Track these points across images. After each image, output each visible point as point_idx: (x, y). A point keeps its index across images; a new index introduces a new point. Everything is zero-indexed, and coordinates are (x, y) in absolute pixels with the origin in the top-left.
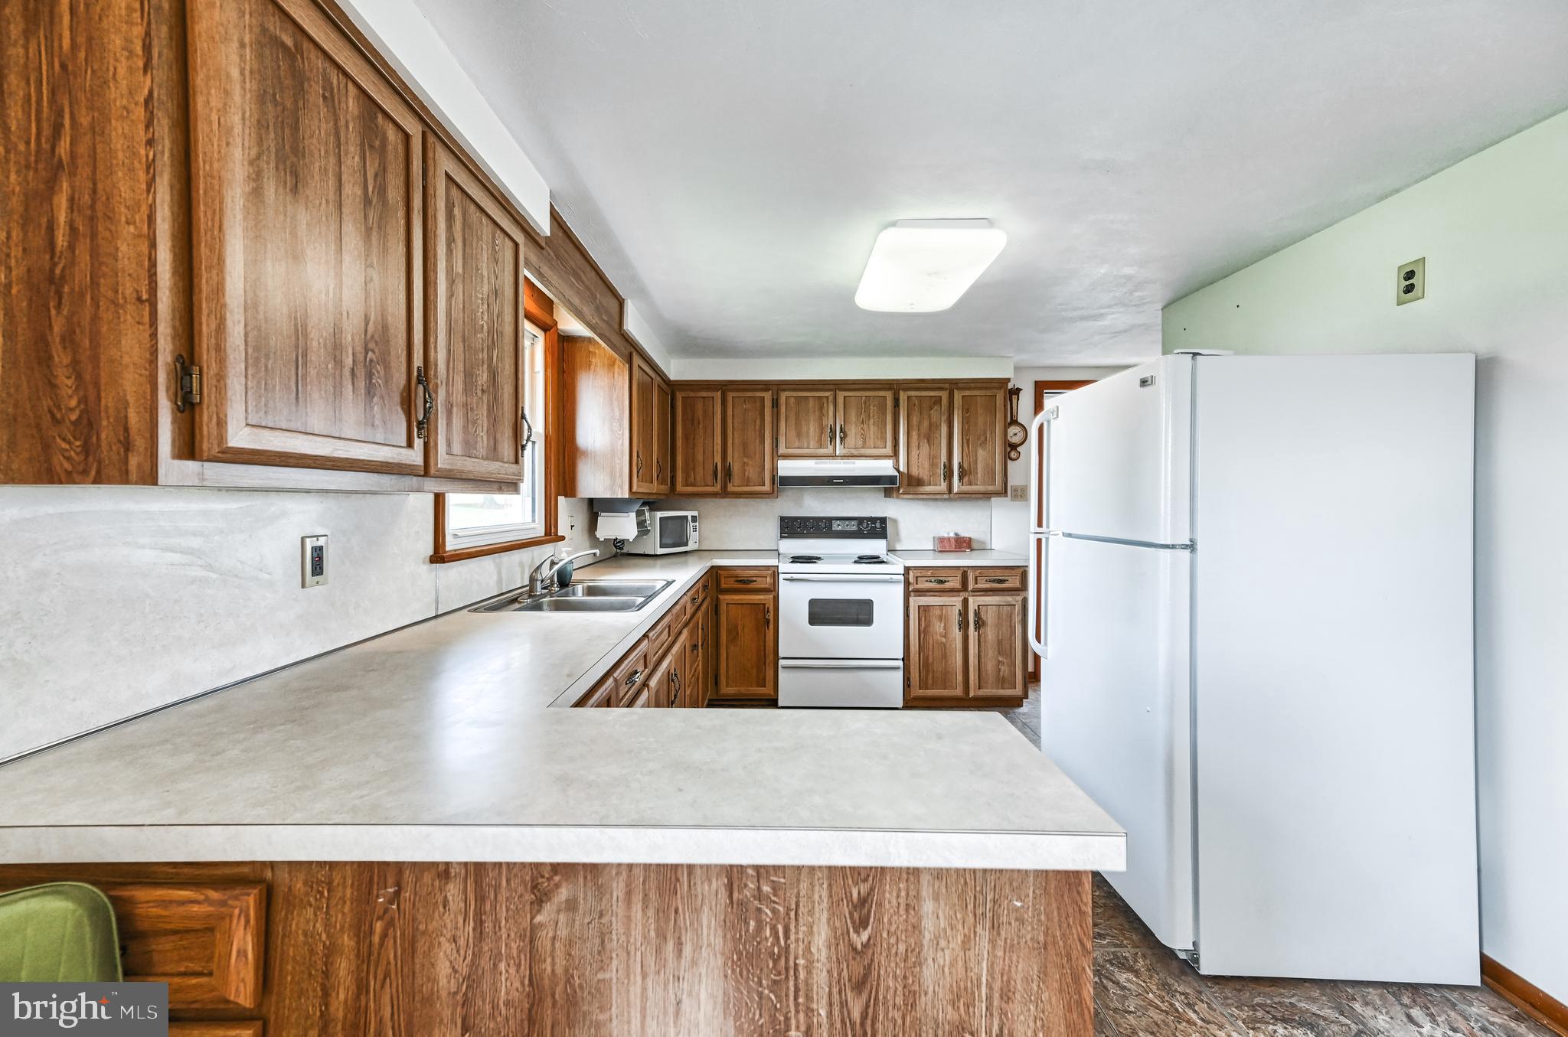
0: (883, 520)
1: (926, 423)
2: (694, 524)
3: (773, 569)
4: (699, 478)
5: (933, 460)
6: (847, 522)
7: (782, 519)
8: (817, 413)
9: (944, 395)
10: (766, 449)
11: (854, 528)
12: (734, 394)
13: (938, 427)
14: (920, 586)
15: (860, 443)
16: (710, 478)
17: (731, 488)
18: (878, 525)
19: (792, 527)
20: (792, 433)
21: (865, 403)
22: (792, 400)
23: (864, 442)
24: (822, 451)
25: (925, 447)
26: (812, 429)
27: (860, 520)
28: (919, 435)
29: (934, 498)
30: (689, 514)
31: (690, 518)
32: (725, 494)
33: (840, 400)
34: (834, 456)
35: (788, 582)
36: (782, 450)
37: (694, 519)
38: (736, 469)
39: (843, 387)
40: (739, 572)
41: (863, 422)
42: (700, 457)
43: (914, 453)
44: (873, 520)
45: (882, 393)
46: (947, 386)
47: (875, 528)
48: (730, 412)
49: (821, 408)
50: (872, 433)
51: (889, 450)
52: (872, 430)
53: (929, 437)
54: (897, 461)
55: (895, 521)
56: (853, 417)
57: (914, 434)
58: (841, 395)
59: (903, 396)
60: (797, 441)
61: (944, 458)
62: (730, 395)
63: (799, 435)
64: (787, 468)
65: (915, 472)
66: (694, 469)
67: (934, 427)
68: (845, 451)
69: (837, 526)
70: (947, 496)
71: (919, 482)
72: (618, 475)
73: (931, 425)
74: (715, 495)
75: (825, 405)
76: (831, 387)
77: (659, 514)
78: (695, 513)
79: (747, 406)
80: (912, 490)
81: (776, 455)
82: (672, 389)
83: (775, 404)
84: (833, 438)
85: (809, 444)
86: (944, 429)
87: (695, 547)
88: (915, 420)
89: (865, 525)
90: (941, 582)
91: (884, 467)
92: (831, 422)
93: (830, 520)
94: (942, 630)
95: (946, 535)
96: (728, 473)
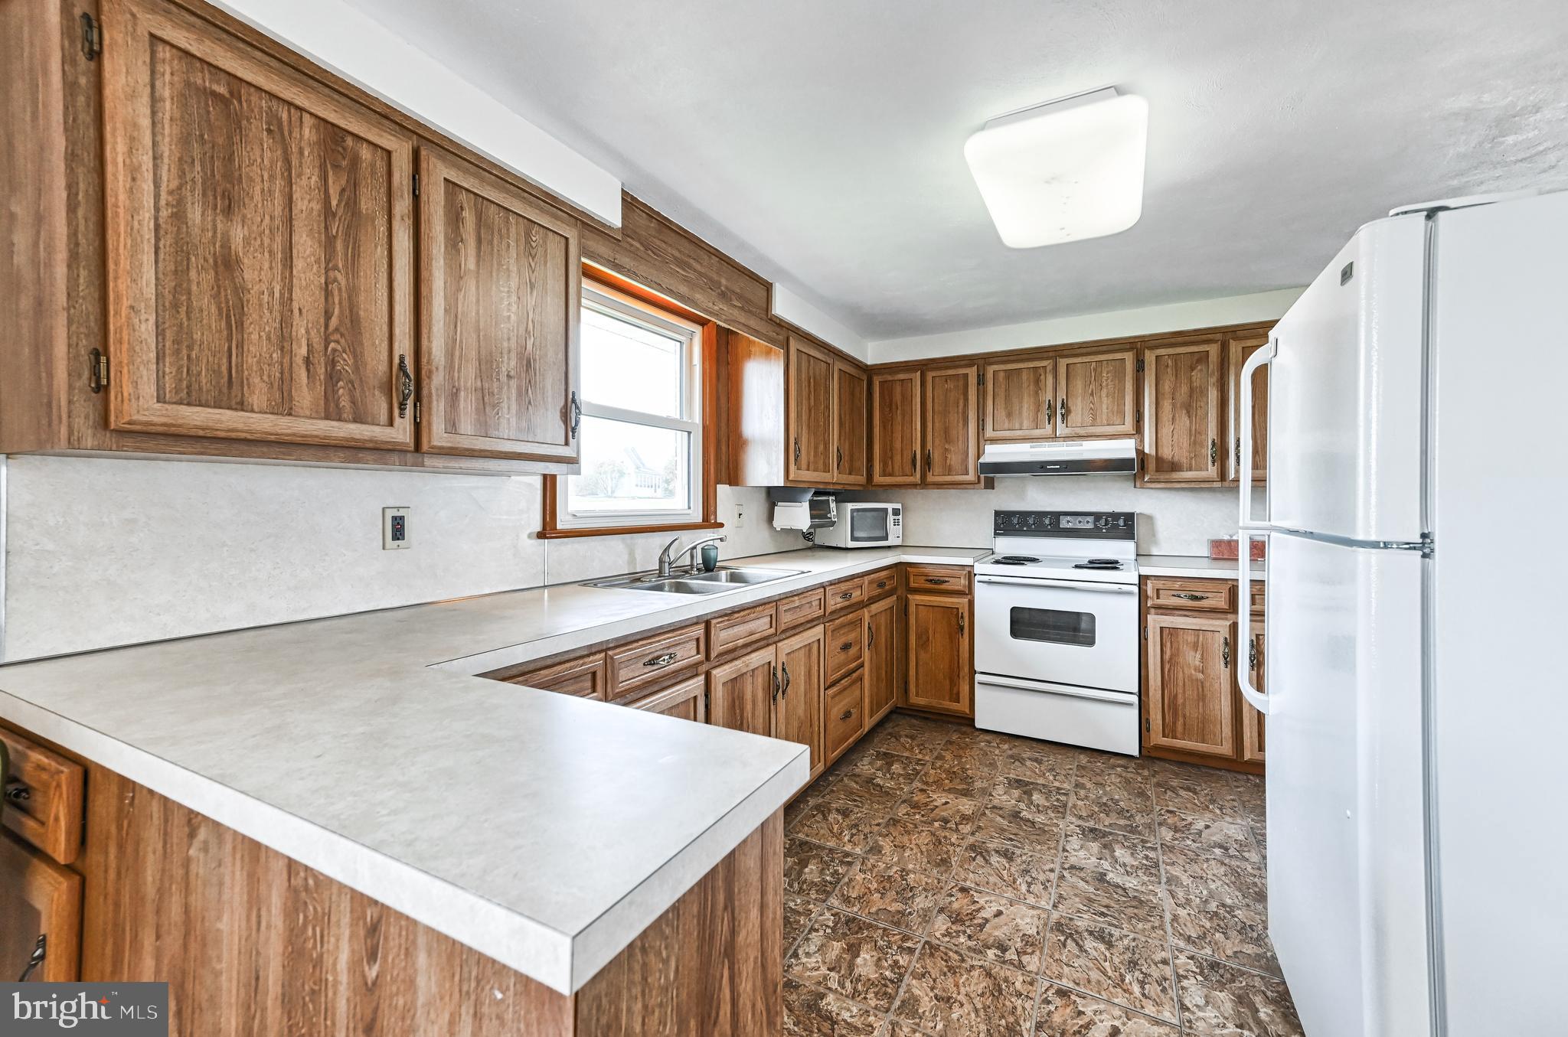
0: (1129, 517)
1: (1184, 389)
2: (897, 517)
3: (968, 569)
4: (896, 468)
5: (1195, 438)
6: (1080, 518)
7: (997, 513)
8: (1032, 387)
9: (1213, 348)
10: (971, 433)
11: (1090, 526)
12: (934, 374)
13: (1203, 392)
14: (1161, 602)
15: (1089, 420)
16: (908, 468)
17: (930, 478)
18: (1121, 522)
19: (1008, 523)
20: (1001, 414)
21: (1095, 370)
22: (1002, 374)
23: (1094, 419)
24: (1037, 433)
25: (1184, 421)
26: (1027, 406)
27: (1097, 516)
28: (1174, 406)
29: (1197, 487)
30: (890, 506)
31: (890, 511)
32: (924, 484)
33: (1062, 370)
34: (1054, 438)
35: (985, 585)
36: (989, 433)
37: (896, 512)
38: (936, 457)
39: (1065, 352)
40: (929, 570)
41: (1092, 394)
42: (898, 445)
43: (1166, 430)
44: (1115, 516)
45: (1118, 356)
46: (1219, 336)
47: (1121, 525)
48: (929, 394)
49: (1037, 381)
50: (1104, 406)
51: (1129, 426)
52: (1105, 404)
53: (1191, 406)
54: (1142, 441)
55: (1150, 518)
56: (1078, 385)
57: (1167, 405)
58: (1063, 363)
59: (1150, 357)
60: (1006, 421)
61: (1212, 433)
62: (930, 375)
63: (1009, 415)
64: (994, 453)
65: (1167, 453)
66: (892, 458)
67: (1196, 394)
68: (1068, 431)
69: (1064, 523)
70: (1218, 485)
71: (1175, 467)
72: (774, 462)
73: (1192, 390)
74: (914, 486)
75: (1042, 377)
76: (1051, 354)
77: (850, 506)
78: (899, 506)
79: (950, 385)
80: (1163, 476)
81: (981, 440)
82: (868, 374)
83: (981, 380)
84: (1051, 417)
85: (1021, 424)
86: (1213, 395)
87: (899, 542)
88: (1167, 386)
89: (1103, 522)
90: (1196, 598)
91: (1125, 449)
92: (1049, 396)
93: (1057, 515)
94: (1197, 663)
95: (1226, 538)
96: (927, 462)
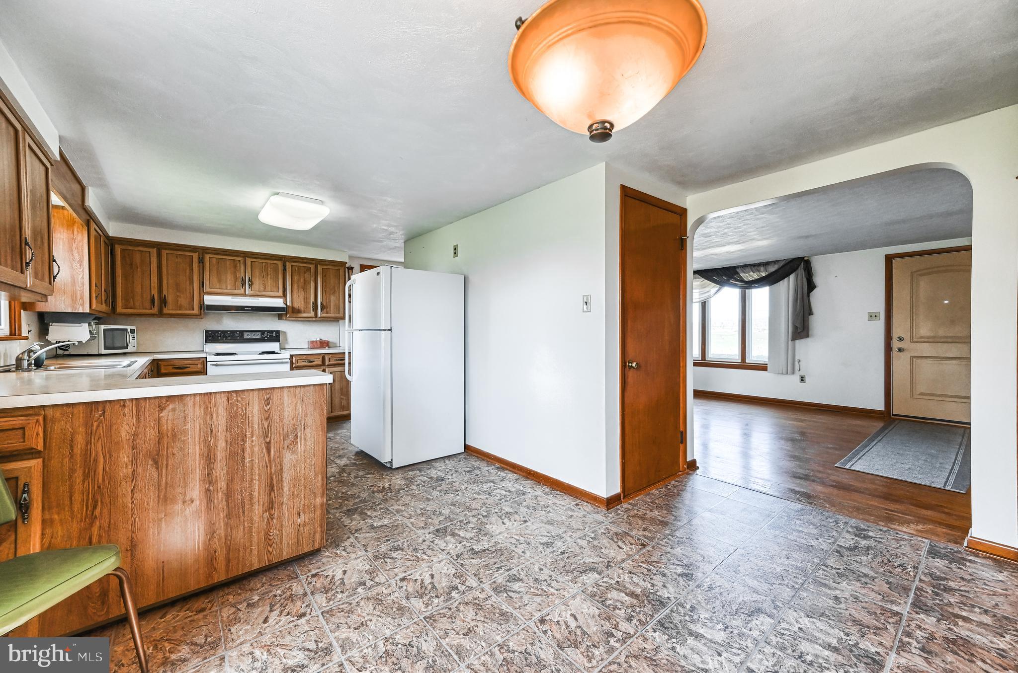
0: (278, 332)
1: (302, 280)
2: (133, 335)
3: (203, 359)
4: (137, 304)
5: (306, 300)
6: (254, 333)
7: (207, 332)
8: (232, 269)
9: (312, 267)
10: (195, 289)
11: (259, 337)
12: (168, 252)
13: (309, 283)
14: (299, 364)
15: (262, 289)
16: (148, 304)
17: (165, 311)
18: (274, 334)
19: (212, 337)
20: (215, 280)
21: (265, 267)
22: (214, 261)
23: (265, 288)
24: (236, 292)
25: (302, 293)
26: (229, 278)
27: (263, 332)
28: (298, 286)
29: (307, 320)
30: (129, 328)
31: (129, 330)
32: (161, 314)
33: (248, 263)
34: (245, 295)
35: (214, 366)
36: (207, 289)
37: (133, 331)
38: (170, 299)
39: (250, 255)
40: (176, 362)
41: (263, 277)
42: (138, 289)
43: (295, 296)
44: (271, 332)
45: (275, 262)
46: (314, 262)
47: (273, 336)
48: (164, 262)
49: (235, 267)
50: (269, 284)
51: (280, 293)
52: (270, 282)
53: (304, 288)
54: (286, 300)
55: (285, 333)
56: (257, 272)
57: (296, 286)
58: (249, 261)
59: (288, 265)
60: (218, 285)
61: (312, 300)
62: (164, 253)
63: (220, 281)
64: (209, 300)
65: (296, 305)
66: (133, 298)
67: (306, 283)
68: (252, 292)
69: (246, 336)
70: (314, 319)
71: (299, 311)
72: (79, 297)
73: (305, 281)
74: (152, 315)
75: (238, 265)
76: (242, 255)
77: (103, 327)
78: (134, 327)
79: (179, 260)
80: (295, 315)
81: (202, 292)
82: (112, 243)
83: (201, 261)
84: (244, 284)
85: (227, 286)
86: (313, 284)
87: (134, 350)
88: (296, 278)
89: (266, 335)
90: (311, 362)
91: (278, 303)
92: (242, 275)
93: (242, 332)
95: (315, 340)
96: (164, 302)
